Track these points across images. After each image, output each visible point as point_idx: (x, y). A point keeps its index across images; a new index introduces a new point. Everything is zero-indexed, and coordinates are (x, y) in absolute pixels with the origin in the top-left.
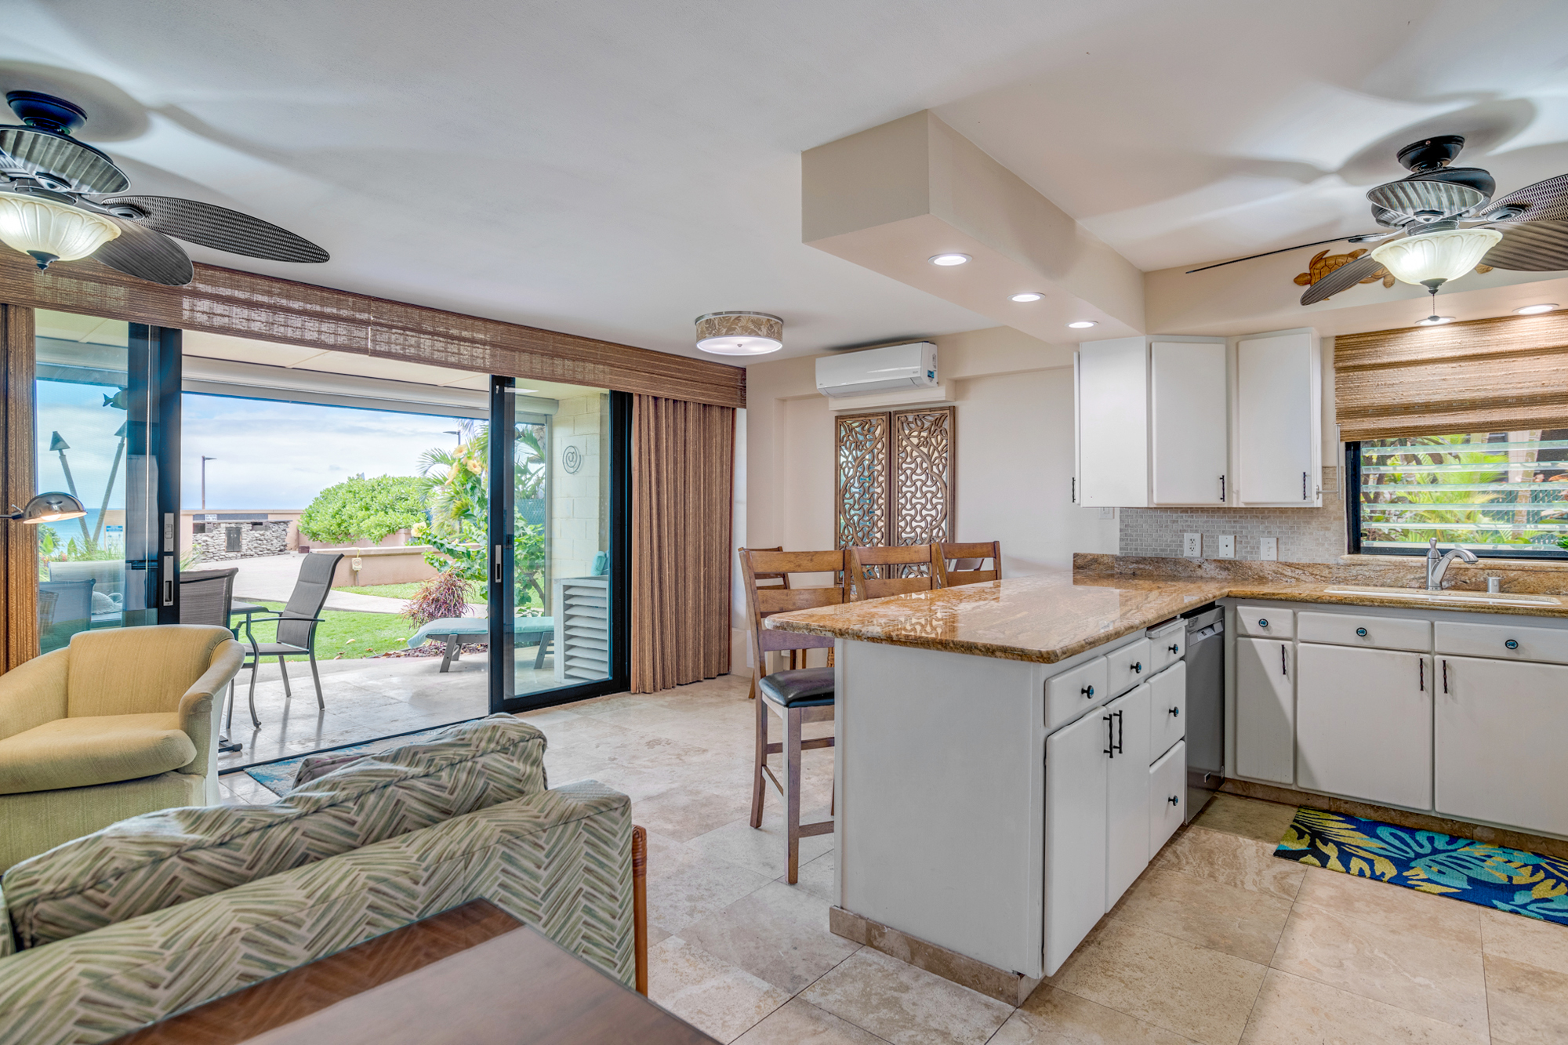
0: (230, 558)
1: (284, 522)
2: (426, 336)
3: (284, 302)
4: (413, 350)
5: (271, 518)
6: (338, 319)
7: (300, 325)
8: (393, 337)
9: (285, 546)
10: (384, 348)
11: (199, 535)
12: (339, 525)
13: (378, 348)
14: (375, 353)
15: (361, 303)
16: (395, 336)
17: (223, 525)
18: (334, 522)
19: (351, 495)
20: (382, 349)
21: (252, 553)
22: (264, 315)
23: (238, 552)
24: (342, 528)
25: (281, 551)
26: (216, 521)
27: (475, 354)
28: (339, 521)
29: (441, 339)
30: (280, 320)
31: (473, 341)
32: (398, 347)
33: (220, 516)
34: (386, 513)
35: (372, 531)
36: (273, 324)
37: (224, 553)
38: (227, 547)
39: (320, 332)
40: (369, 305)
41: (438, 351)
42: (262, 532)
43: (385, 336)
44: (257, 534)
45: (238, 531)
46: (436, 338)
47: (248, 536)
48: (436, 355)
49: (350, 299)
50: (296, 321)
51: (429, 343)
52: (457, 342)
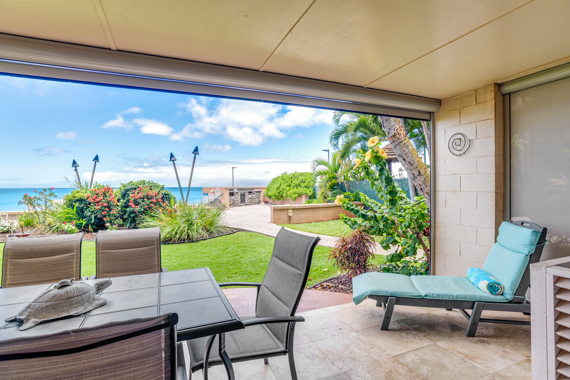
0: (242, 206)
1: (259, 192)
5: (255, 190)
9: (260, 201)
11: (231, 197)
12: (279, 193)
17: (239, 193)
18: (277, 192)
19: (283, 180)
21: (249, 204)
23: (244, 203)
24: (280, 194)
25: (258, 203)
26: (237, 191)
28: (279, 191)
33: (238, 189)
34: (297, 188)
35: (292, 195)
37: (240, 204)
38: (241, 201)
42: (252, 196)
44: (250, 196)
45: (244, 195)
47: (248, 197)
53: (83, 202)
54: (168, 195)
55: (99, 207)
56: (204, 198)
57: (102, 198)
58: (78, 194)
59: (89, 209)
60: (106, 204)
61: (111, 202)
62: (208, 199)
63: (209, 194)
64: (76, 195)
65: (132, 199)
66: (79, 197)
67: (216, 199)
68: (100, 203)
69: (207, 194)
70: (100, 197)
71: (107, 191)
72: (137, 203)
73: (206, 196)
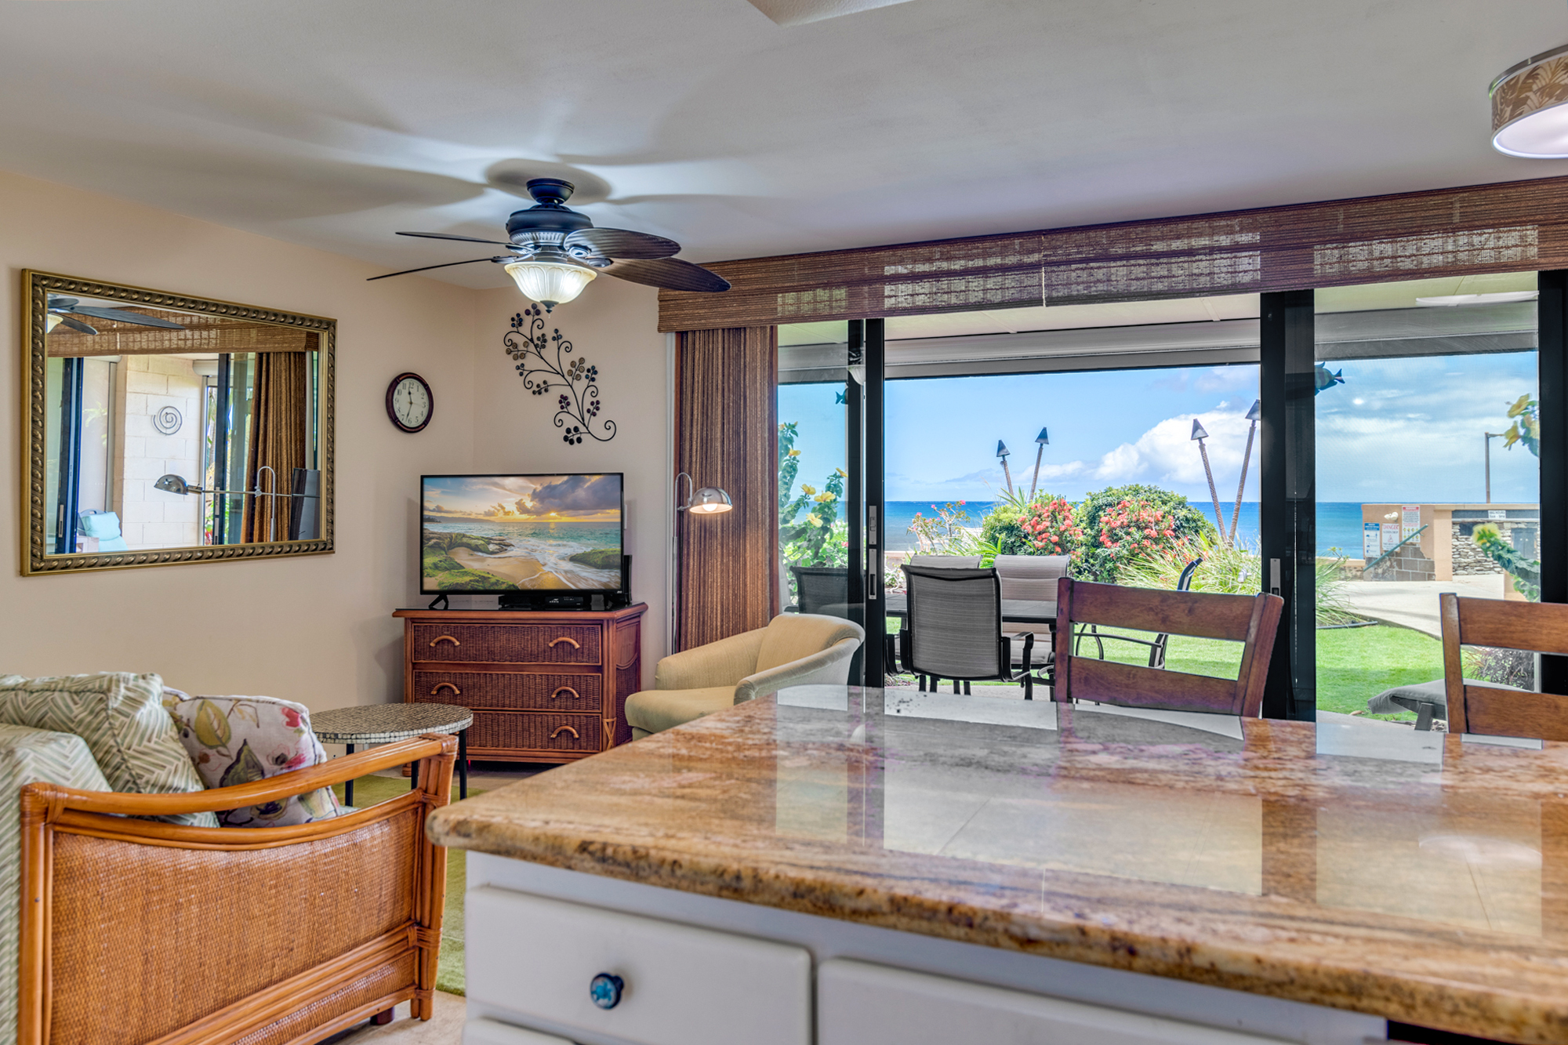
2: (1119, 263)
3: (945, 265)
4: (1101, 287)
6: (1004, 269)
7: (963, 288)
8: (1074, 274)
10: (1062, 292)
13: (1054, 294)
14: (1052, 302)
15: (1030, 244)
16: (1075, 273)
20: (1060, 294)
22: (927, 285)
27: (1196, 271)
29: (1141, 262)
30: (944, 287)
31: (1190, 253)
32: (1080, 287)
33: (1510, 512)
36: (936, 293)
39: (985, 290)
40: (1040, 242)
41: (1137, 279)
43: (1063, 276)
46: (1133, 262)
48: (1135, 286)
49: (1017, 242)
50: (959, 284)
51: (1123, 271)
52: (1165, 260)
53: (1014, 532)
54: (1194, 521)
55: (1041, 544)
56: (1366, 538)
57: (1048, 524)
58: (1005, 515)
59: (1025, 547)
60: (1055, 538)
61: (1066, 533)
62: (1378, 543)
63: (1384, 527)
64: (1003, 516)
65: (1106, 529)
66: (1007, 520)
67: (1404, 543)
68: (1044, 536)
69: (1377, 525)
70: (1044, 523)
71: (1059, 509)
72: (1115, 539)
73: (1372, 533)
